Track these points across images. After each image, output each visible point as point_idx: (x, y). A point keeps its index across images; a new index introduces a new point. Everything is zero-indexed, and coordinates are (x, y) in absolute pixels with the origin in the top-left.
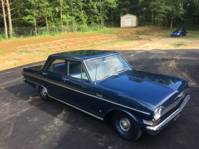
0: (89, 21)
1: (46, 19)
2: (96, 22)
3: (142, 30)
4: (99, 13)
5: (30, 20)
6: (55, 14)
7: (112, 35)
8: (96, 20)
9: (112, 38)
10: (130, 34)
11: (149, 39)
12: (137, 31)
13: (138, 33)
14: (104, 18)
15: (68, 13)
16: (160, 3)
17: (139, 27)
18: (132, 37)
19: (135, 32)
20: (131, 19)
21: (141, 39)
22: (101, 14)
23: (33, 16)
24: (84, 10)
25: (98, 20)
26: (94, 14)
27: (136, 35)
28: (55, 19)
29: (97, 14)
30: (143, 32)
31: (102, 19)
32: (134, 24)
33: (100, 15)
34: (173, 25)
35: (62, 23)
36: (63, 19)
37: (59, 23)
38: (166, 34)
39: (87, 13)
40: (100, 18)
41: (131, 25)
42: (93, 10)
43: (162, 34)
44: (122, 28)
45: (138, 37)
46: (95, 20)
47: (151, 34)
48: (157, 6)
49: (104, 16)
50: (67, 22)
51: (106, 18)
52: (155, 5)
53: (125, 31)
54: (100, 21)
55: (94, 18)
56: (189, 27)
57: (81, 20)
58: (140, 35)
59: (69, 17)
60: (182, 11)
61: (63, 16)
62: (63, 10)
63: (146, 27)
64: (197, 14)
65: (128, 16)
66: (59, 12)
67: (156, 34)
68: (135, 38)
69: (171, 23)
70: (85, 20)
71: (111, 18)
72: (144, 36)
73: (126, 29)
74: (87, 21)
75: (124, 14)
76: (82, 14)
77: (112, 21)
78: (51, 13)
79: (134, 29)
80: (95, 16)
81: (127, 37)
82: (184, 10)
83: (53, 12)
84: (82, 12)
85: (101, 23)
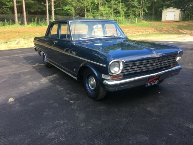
0: (128, 14)
1: (86, 10)
2: (135, 15)
3: (185, 25)
4: (139, 6)
5: (69, 9)
6: (94, 5)
7: (149, 28)
8: (136, 13)
9: (148, 31)
10: (170, 28)
11: (191, 34)
12: (179, 26)
13: (180, 28)
14: (144, 11)
15: (107, 5)
17: (183, 22)
18: (172, 31)
19: (176, 26)
20: (174, 13)
21: (182, 33)
22: (141, 7)
23: (72, 6)
24: (124, 3)
25: (137, 13)
26: (133, 7)
27: (177, 29)
28: (93, 11)
29: (137, 7)
30: (185, 26)
31: (142, 11)
32: (177, 18)
33: (139, 8)
35: (99, 15)
36: (100, 10)
37: (96, 14)
39: (126, 6)
40: (139, 10)
42: (133, 3)
44: (163, 22)
45: (178, 31)
46: (134, 13)
49: (144, 9)
50: (104, 13)
51: (147, 11)
53: (166, 25)
54: (139, 14)
55: (133, 11)
57: (119, 12)
58: (182, 29)
59: (107, 9)
61: (101, 8)
62: (101, 2)
63: (190, 21)
65: (171, 9)
66: (98, 5)
68: (175, 32)
70: (123, 13)
71: (152, 12)
72: (186, 31)
73: (167, 23)
74: (125, 13)
75: (168, 6)
76: (121, 6)
77: (153, 15)
78: (90, 4)
79: (176, 23)
80: (135, 9)
81: (166, 31)
83: (92, 3)
84: (121, 4)
85: (140, 17)
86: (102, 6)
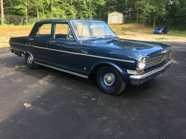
0: (78, 16)
1: (37, 11)
2: (85, 17)
3: (127, 27)
4: (89, 9)
5: (21, 9)
6: (46, 6)
7: (99, 29)
8: (85, 16)
9: (99, 32)
10: (116, 30)
11: (133, 35)
12: (123, 28)
14: (93, 14)
15: (58, 6)
16: (144, 2)
17: (125, 24)
18: (118, 32)
19: (120, 28)
20: (117, 17)
21: (126, 34)
22: (90, 10)
23: (24, 5)
24: (75, 5)
25: (87, 15)
26: (83, 10)
27: (122, 31)
28: (46, 11)
29: (86, 10)
30: (128, 28)
31: (91, 14)
33: (89, 11)
34: (155, 24)
35: (52, 15)
36: (53, 11)
37: (49, 15)
38: (149, 32)
39: (77, 8)
40: (89, 13)
41: (118, 22)
42: (83, 6)
43: (145, 31)
44: (110, 24)
45: (123, 32)
46: (84, 16)
47: (135, 30)
48: (142, 5)
49: (92, 12)
50: (57, 15)
51: (95, 14)
52: (140, 4)
53: (112, 27)
54: (89, 16)
55: (83, 13)
56: (170, 27)
57: (70, 14)
58: (125, 31)
59: (60, 10)
60: (165, 12)
61: (53, 9)
62: (54, 3)
63: (131, 24)
64: (178, 16)
65: (115, 13)
66: (50, 5)
67: (140, 31)
68: (121, 33)
69: (154, 22)
71: (99, 15)
72: (129, 32)
73: (113, 25)
74: (76, 15)
75: (112, 11)
76: (72, 8)
77: (100, 18)
78: (42, 4)
79: (120, 25)
80: (85, 12)
82: (166, 11)
83: (44, 4)
84: (72, 6)
85: (90, 19)
86: (54, 7)
